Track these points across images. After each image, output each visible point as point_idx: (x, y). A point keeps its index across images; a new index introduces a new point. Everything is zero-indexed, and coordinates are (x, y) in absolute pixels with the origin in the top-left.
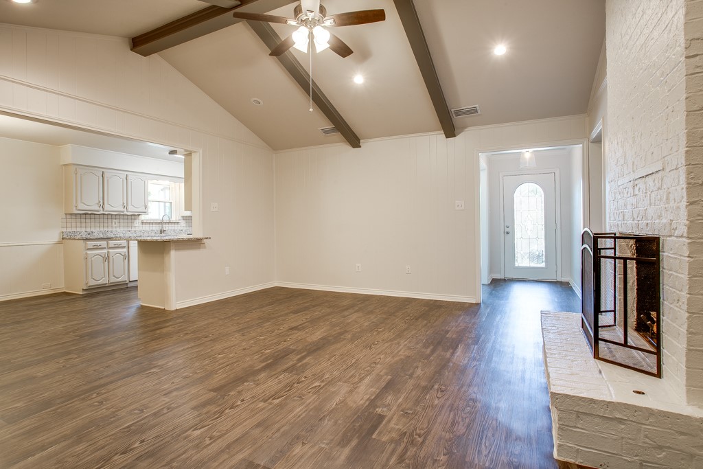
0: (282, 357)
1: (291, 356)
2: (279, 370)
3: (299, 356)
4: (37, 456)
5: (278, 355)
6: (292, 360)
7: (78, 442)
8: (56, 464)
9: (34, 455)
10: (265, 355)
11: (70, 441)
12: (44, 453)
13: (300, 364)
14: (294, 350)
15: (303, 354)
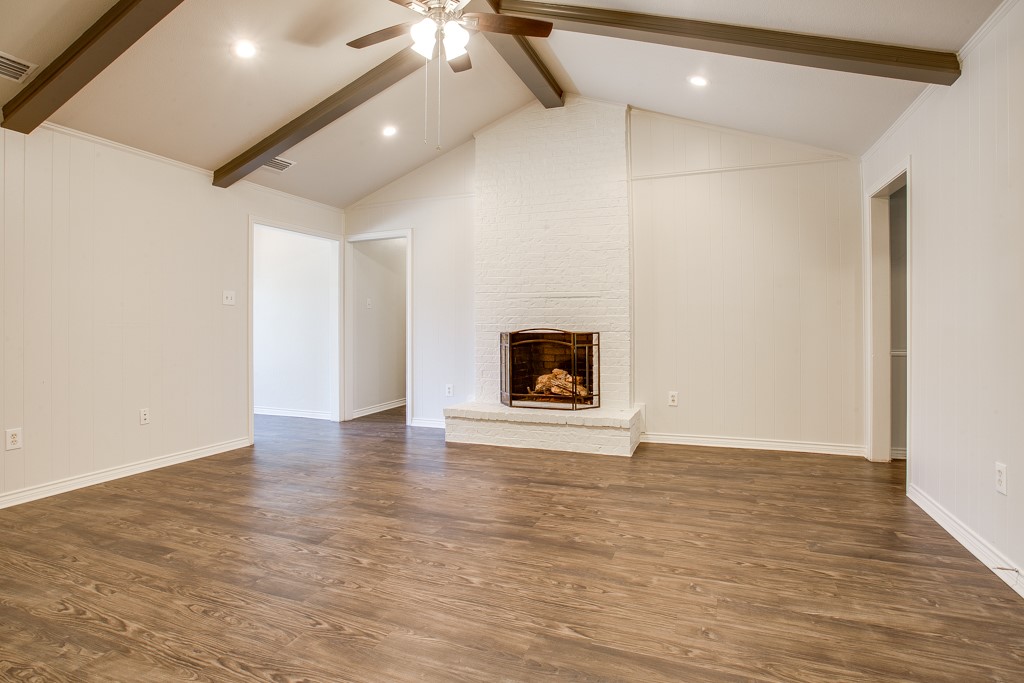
4: (829, 614)
7: (783, 601)
8: (819, 594)
9: (831, 618)
11: (789, 607)
12: (821, 613)
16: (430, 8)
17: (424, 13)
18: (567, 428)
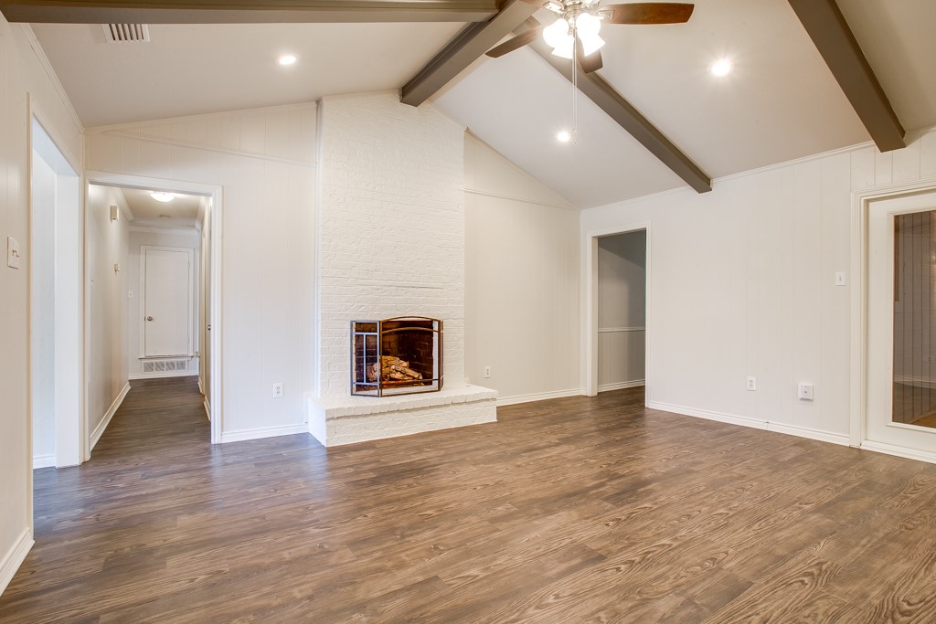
0: (624, 492)
1: (612, 492)
2: (630, 478)
3: (601, 489)
5: (631, 496)
6: (610, 488)
10: (650, 500)
13: (603, 480)
14: (606, 499)
15: (595, 491)
16: (566, 7)
17: (560, 12)
18: (451, 407)
